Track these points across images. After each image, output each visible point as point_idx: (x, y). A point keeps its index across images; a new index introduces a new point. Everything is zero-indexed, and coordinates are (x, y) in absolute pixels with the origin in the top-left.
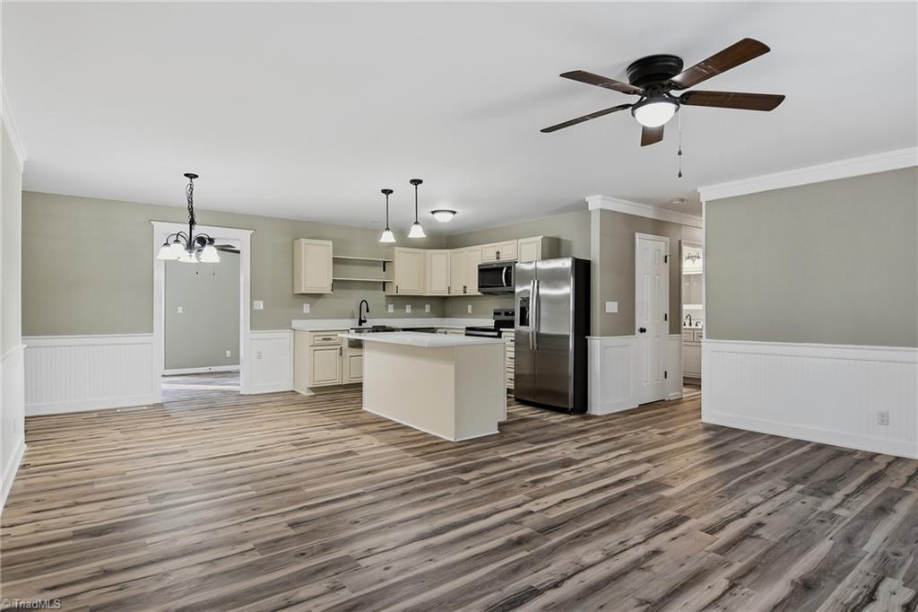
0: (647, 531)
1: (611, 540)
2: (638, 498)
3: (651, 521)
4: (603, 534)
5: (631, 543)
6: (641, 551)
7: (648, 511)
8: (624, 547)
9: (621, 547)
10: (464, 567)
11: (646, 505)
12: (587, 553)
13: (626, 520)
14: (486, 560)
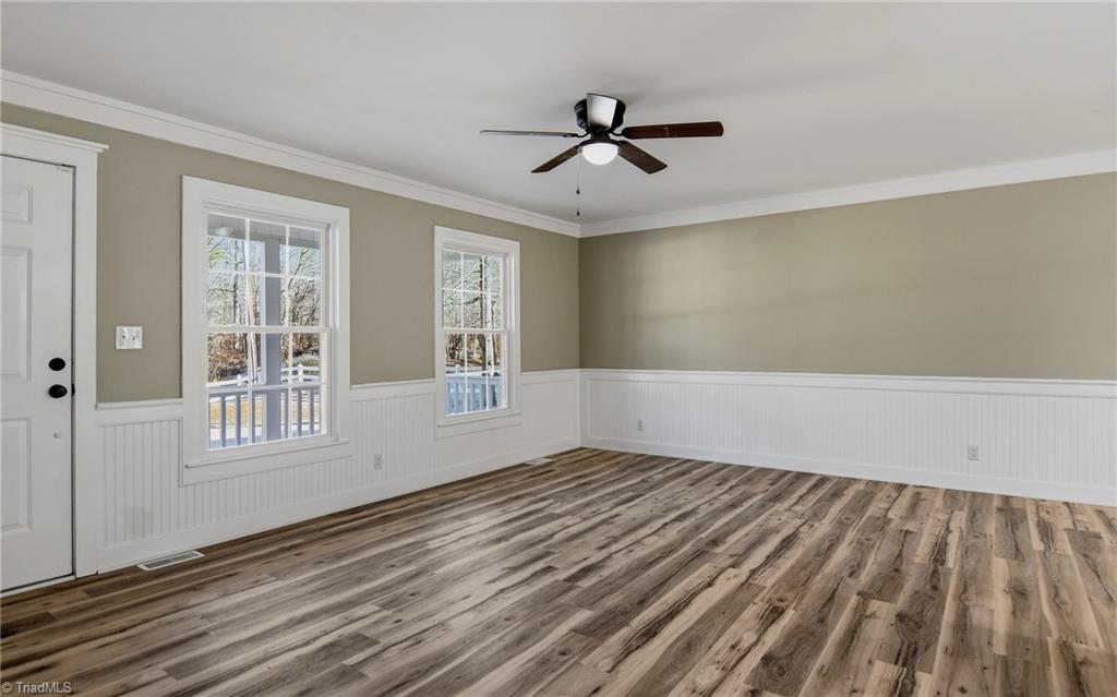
0: (609, 563)
1: (640, 552)
2: (623, 600)
3: (605, 573)
4: (650, 556)
5: (623, 552)
6: (614, 548)
7: (610, 584)
8: (629, 549)
9: (631, 548)
10: (735, 525)
11: (612, 592)
12: (656, 542)
13: (632, 570)
14: (727, 528)
